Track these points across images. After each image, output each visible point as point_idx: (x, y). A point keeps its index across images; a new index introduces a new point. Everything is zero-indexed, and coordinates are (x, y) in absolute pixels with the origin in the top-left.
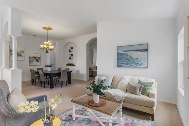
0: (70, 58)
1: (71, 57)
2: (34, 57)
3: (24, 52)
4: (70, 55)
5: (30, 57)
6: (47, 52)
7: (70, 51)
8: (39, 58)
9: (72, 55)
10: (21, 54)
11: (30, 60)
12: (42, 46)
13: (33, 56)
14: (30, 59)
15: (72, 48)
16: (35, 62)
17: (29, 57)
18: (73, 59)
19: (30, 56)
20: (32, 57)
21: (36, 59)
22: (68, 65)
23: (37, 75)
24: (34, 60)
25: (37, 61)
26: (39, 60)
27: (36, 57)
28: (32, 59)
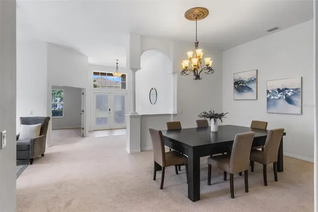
2: (279, 89)
3: (256, 80)
5: (268, 92)
11: (268, 99)
13: (276, 88)
14: (268, 96)
16: (282, 103)
17: (265, 92)
19: (270, 89)
20: (273, 91)
21: (286, 95)
24: (280, 98)
25: (289, 100)
27: (286, 89)
28: (274, 96)
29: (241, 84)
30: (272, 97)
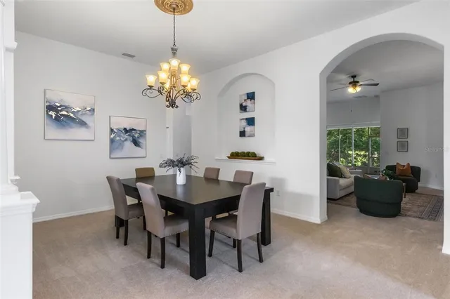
0: (242, 134)
1: (248, 129)
2: (125, 129)
3: (93, 110)
4: (244, 123)
5: (112, 130)
6: (172, 104)
7: (243, 108)
8: (142, 133)
9: (251, 122)
10: (84, 119)
11: (112, 141)
12: (151, 80)
13: (122, 127)
14: (112, 136)
15: (251, 96)
16: (129, 145)
17: (109, 130)
18: (253, 135)
19: (114, 127)
20: (119, 130)
21: (133, 136)
22: (235, 156)
23: (131, 201)
24: (126, 140)
25: (136, 143)
26: (141, 140)
27: (133, 129)
28: (119, 136)
29: (64, 113)
30: (118, 138)
